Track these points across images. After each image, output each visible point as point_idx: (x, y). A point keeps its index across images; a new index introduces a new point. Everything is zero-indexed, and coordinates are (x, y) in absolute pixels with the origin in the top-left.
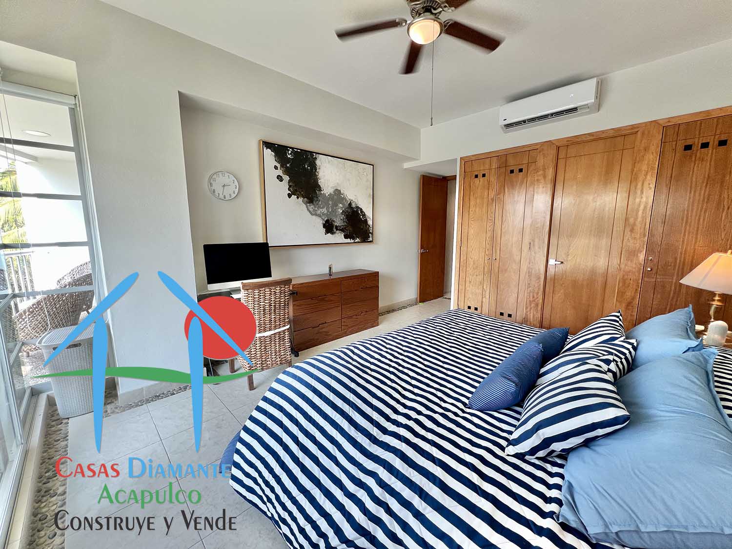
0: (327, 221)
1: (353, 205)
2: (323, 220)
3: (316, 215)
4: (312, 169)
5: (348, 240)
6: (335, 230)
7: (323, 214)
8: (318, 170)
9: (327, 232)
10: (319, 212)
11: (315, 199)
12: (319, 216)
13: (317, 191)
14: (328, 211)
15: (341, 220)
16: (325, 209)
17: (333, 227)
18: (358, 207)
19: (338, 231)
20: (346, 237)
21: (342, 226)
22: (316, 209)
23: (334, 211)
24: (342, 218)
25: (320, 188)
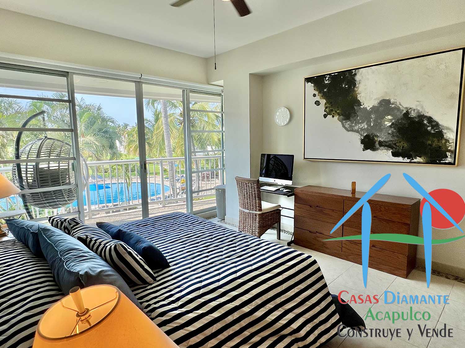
0: (367, 137)
1: (413, 114)
2: (361, 135)
3: (352, 131)
4: (350, 87)
5: (400, 159)
6: (378, 146)
7: (362, 129)
8: (357, 86)
9: (366, 148)
10: (356, 128)
11: (353, 115)
12: (357, 131)
13: (355, 107)
14: (369, 125)
15: (389, 134)
16: (365, 123)
17: (375, 142)
18: (421, 117)
19: (382, 148)
20: (395, 154)
21: (390, 141)
22: (353, 125)
23: (379, 125)
24: (390, 132)
25: (359, 103)
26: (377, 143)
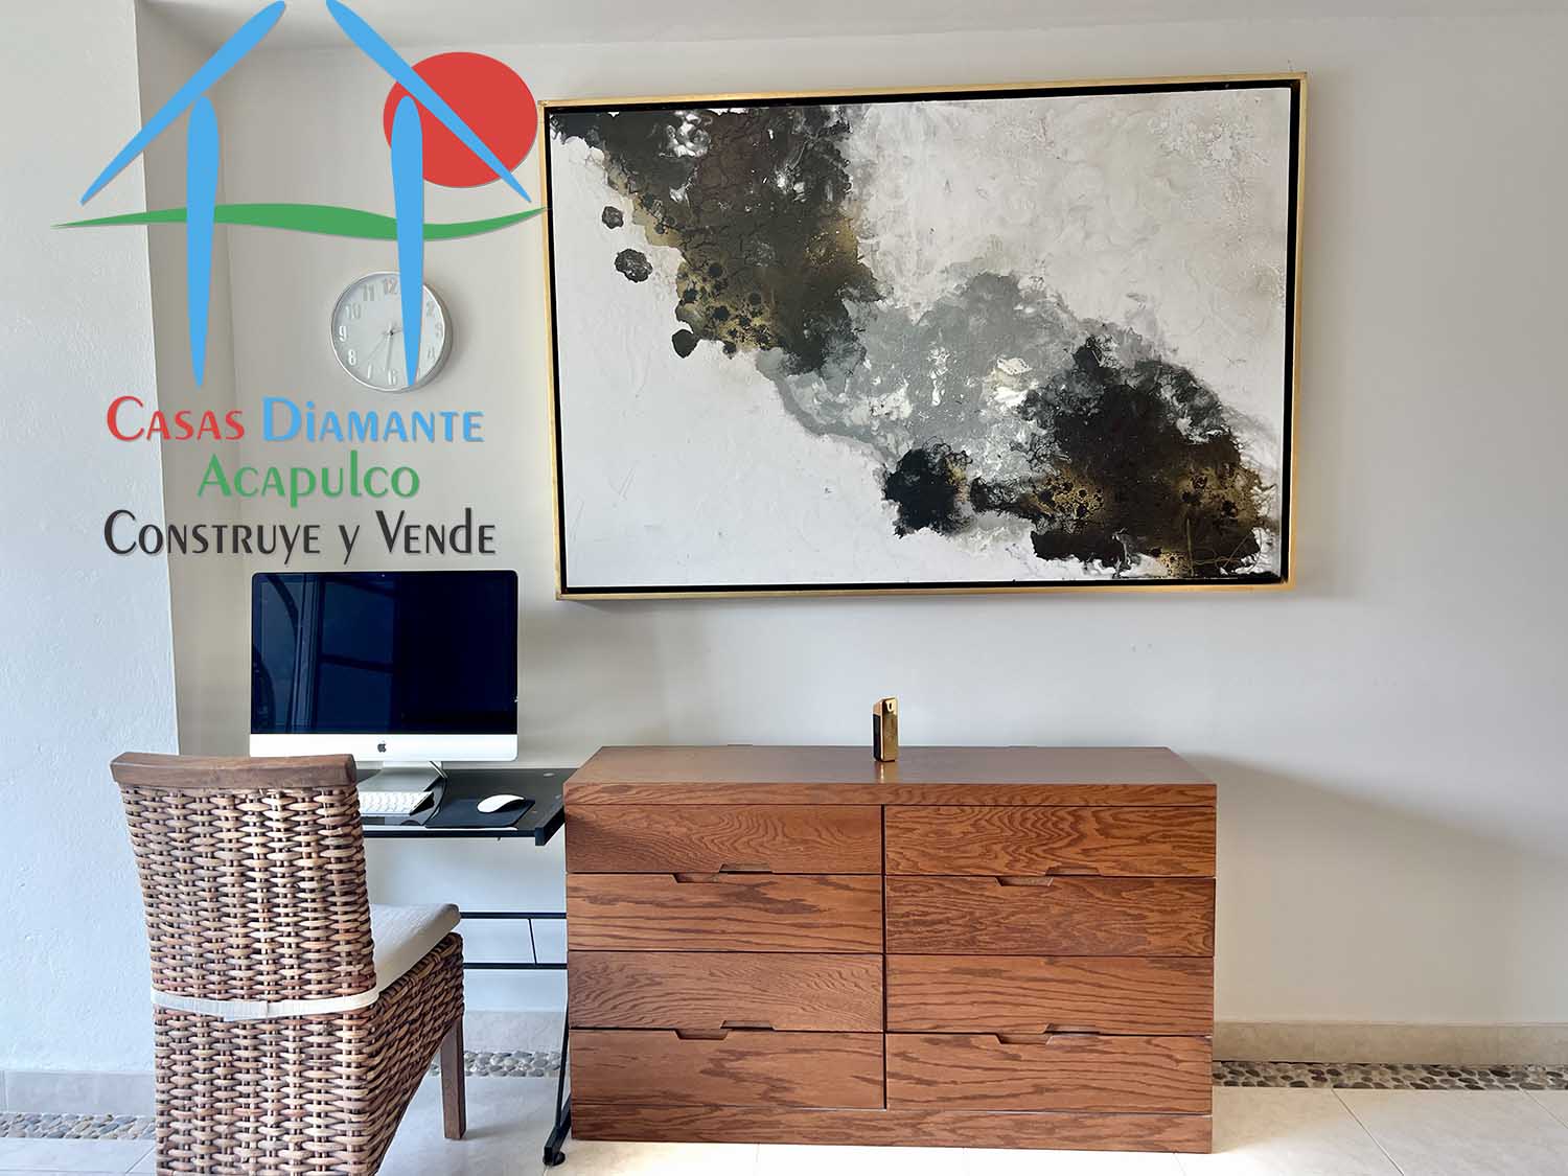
0: (915, 461)
1: (1115, 356)
2: (885, 453)
3: (838, 430)
4: (815, 194)
6: (966, 508)
7: (889, 424)
8: (854, 189)
9: (910, 521)
10: (858, 415)
11: (837, 345)
12: (862, 435)
13: (846, 303)
14: (921, 404)
15: (1017, 447)
16: (902, 392)
17: (956, 491)
18: (1153, 369)
19: (991, 514)
20: (1047, 547)
21: (1022, 483)
22: (842, 398)
23: (964, 404)
24: (1021, 437)
25: (865, 286)
26: (964, 493)
